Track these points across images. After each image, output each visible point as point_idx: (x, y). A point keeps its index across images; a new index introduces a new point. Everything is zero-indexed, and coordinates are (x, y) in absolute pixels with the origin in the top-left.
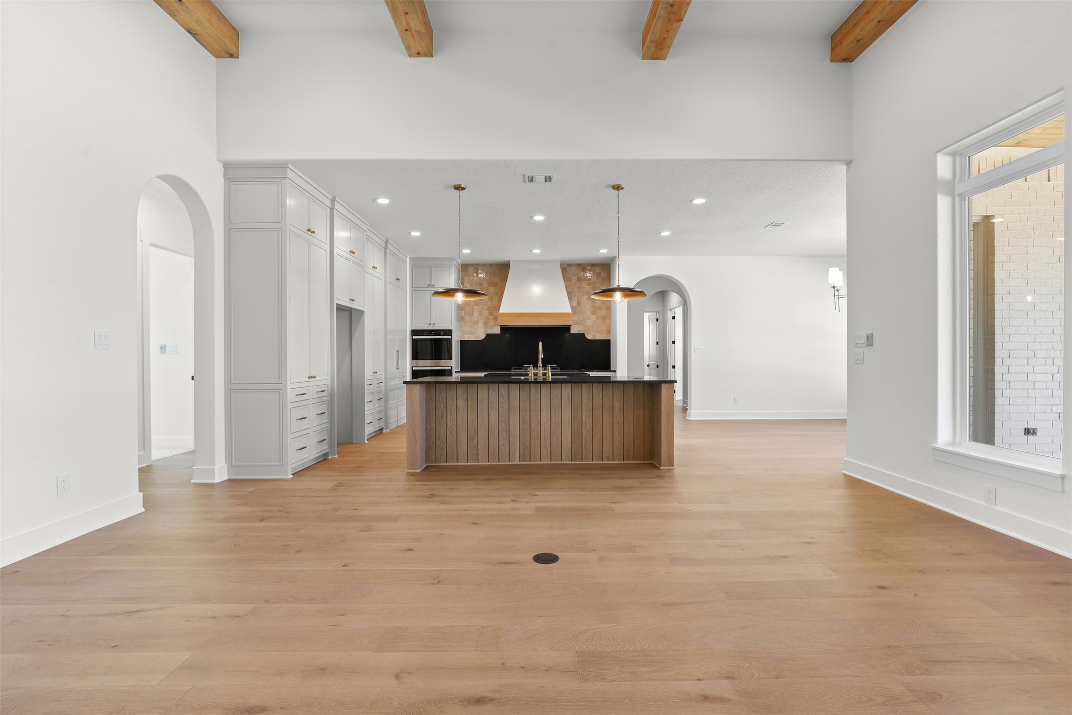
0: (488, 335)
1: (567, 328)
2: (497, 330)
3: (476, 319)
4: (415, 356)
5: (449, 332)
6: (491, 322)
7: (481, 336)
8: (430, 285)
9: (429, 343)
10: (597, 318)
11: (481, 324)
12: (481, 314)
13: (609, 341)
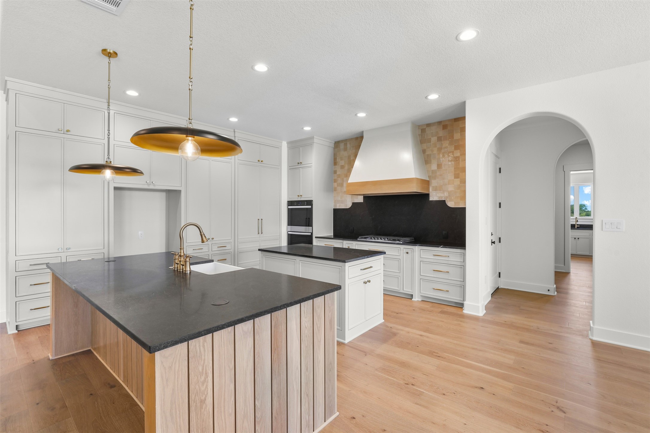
0: (354, 204)
1: (425, 196)
2: (360, 199)
3: (345, 189)
4: (291, 222)
5: (310, 202)
7: (349, 204)
8: (299, 163)
11: (349, 194)
13: (464, 209)
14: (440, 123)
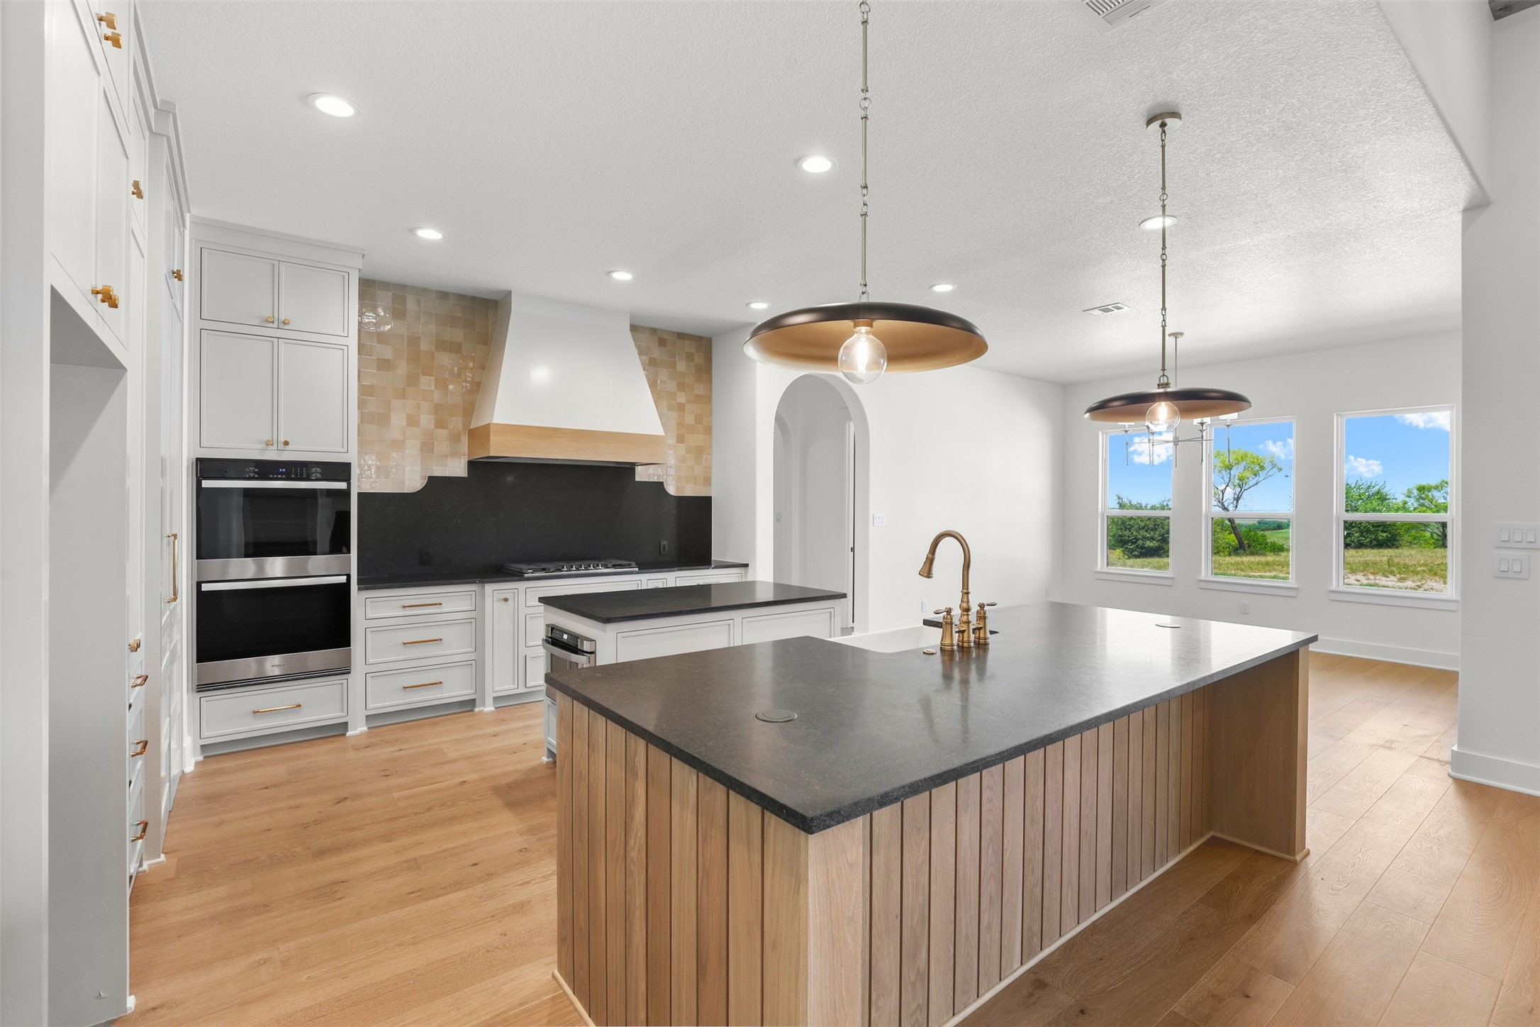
0: (433, 481)
1: (629, 469)
2: (457, 468)
3: (395, 434)
4: (206, 547)
5: (341, 471)
6: (442, 446)
7: (412, 482)
8: (269, 321)
9: (238, 502)
10: (687, 451)
11: (412, 448)
12: (412, 421)
13: (708, 500)
14: (654, 331)
